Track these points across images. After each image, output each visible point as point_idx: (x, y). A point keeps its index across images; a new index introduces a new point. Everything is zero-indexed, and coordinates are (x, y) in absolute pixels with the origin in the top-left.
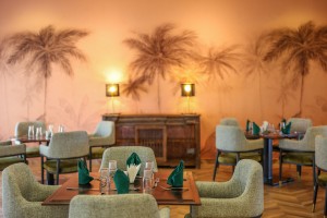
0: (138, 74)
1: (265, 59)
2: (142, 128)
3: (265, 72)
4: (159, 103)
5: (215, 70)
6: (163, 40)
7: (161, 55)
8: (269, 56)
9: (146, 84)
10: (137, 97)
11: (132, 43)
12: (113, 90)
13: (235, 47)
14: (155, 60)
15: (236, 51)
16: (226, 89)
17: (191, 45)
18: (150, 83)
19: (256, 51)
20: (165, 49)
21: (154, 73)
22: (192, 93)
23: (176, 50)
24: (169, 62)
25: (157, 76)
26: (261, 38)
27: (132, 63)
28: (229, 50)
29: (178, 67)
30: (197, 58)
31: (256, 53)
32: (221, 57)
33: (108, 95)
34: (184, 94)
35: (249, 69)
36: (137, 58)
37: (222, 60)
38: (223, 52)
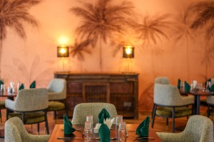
0: (82, 38)
1: (192, 27)
2: (89, 84)
3: (192, 38)
4: (101, 63)
5: (149, 35)
6: (105, 10)
7: (103, 22)
8: (196, 25)
9: (90, 47)
10: (81, 58)
11: (78, 11)
12: (63, 51)
13: (166, 16)
14: (98, 26)
15: (168, 20)
16: (158, 52)
17: (129, 13)
18: (93, 46)
19: (185, 20)
20: (106, 17)
21: (96, 37)
22: (132, 56)
23: (116, 18)
24: (110, 28)
25: (99, 41)
26: (189, 8)
27: (78, 28)
28: (161, 18)
29: (117, 33)
30: (134, 25)
31: (184, 22)
32: (155, 24)
33: (59, 56)
34: (125, 56)
35: (178, 35)
36: (83, 24)
37: (155, 27)
38: (156, 20)
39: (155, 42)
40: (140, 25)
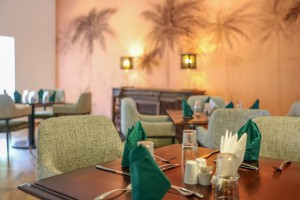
0: (151, 47)
1: (288, 18)
3: (287, 36)
4: (168, 77)
5: (223, 38)
6: (172, 9)
7: (170, 24)
8: (294, 13)
9: (157, 57)
11: (147, 15)
14: (166, 31)
15: (249, 11)
17: (198, 9)
19: (275, 9)
20: (175, 17)
21: (164, 45)
23: (184, 18)
24: (178, 32)
25: (167, 48)
28: (240, 10)
29: (185, 37)
30: (205, 24)
31: (275, 11)
32: (231, 20)
36: (151, 29)
37: (231, 24)
38: (234, 14)
39: (231, 47)
40: (213, 24)
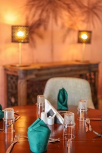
0: (34, 16)
18: (45, 29)
22: (89, 41)
25: (51, 21)
33: (14, 40)
34: (80, 41)
